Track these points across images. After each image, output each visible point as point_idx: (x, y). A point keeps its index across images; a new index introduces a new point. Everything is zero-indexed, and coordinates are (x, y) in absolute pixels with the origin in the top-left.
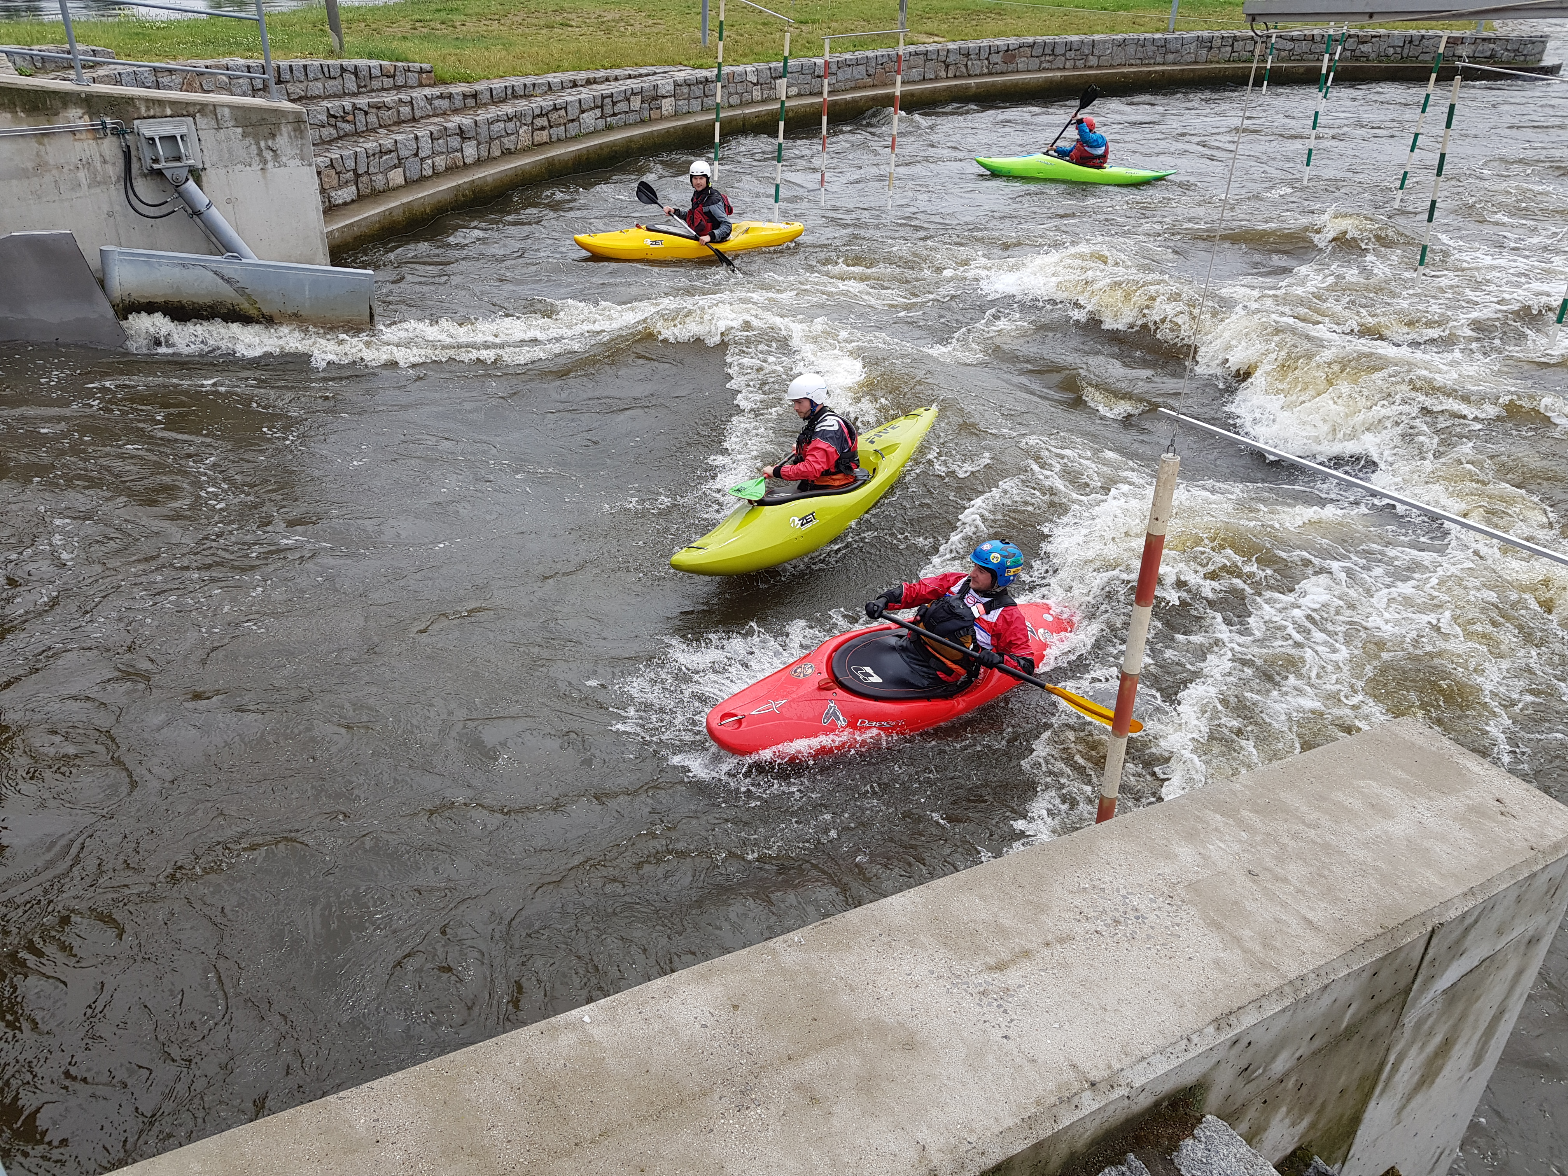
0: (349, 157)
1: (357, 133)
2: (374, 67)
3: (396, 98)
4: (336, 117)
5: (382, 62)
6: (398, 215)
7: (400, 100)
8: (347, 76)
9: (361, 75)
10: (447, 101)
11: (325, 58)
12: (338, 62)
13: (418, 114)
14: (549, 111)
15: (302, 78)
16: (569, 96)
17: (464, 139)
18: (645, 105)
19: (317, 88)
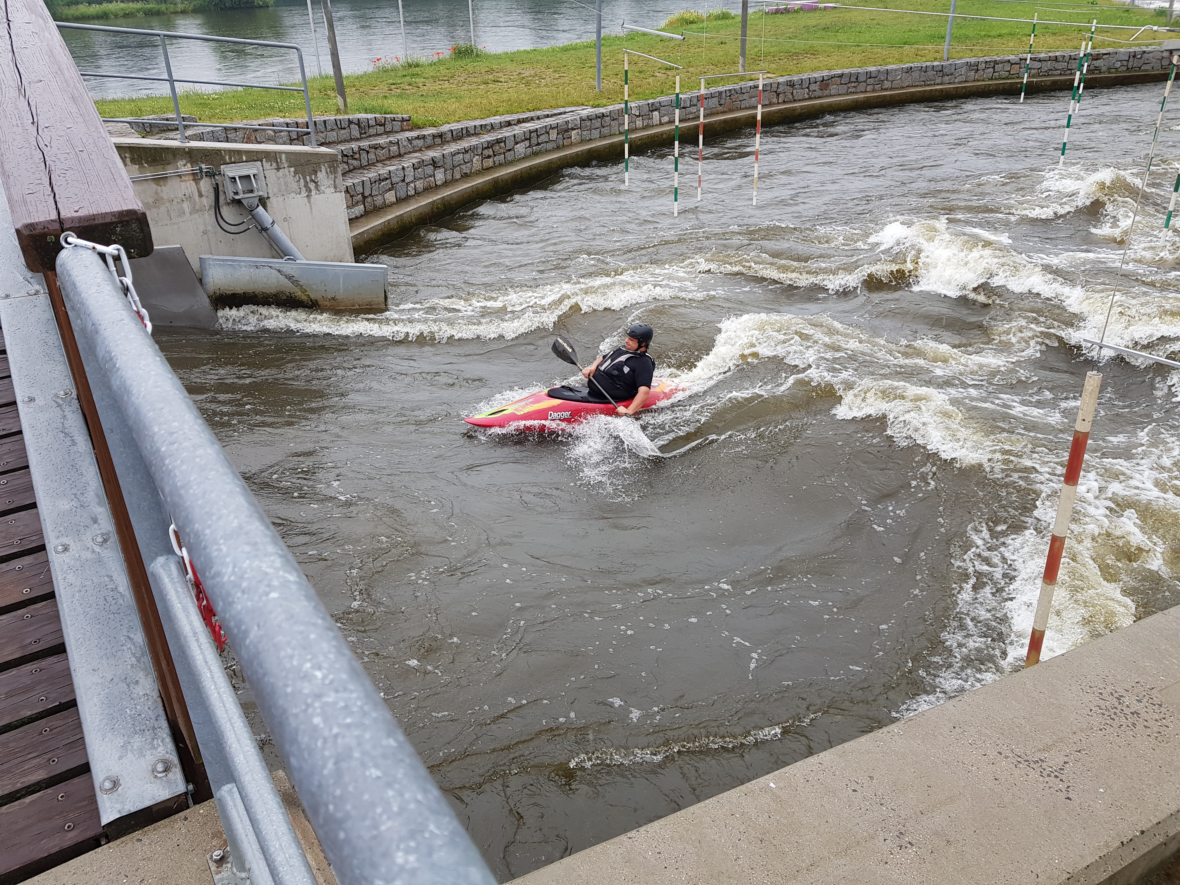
0: (359, 184)
1: (362, 167)
2: (371, 119)
3: (388, 140)
4: (347, 156)
5: (376, 115)
6: (395, 224)
7: (390, 142)
8: (352, 126)
9: (362, 125)
10: (422, 141)
11: (337, 114)
12: (346, 117)
13: (402, 152)
14: (493, 144)
15: (323, 130)
16: (506, 133)
17: (435, 167)
18: (560, 136)
19: (332, 136)
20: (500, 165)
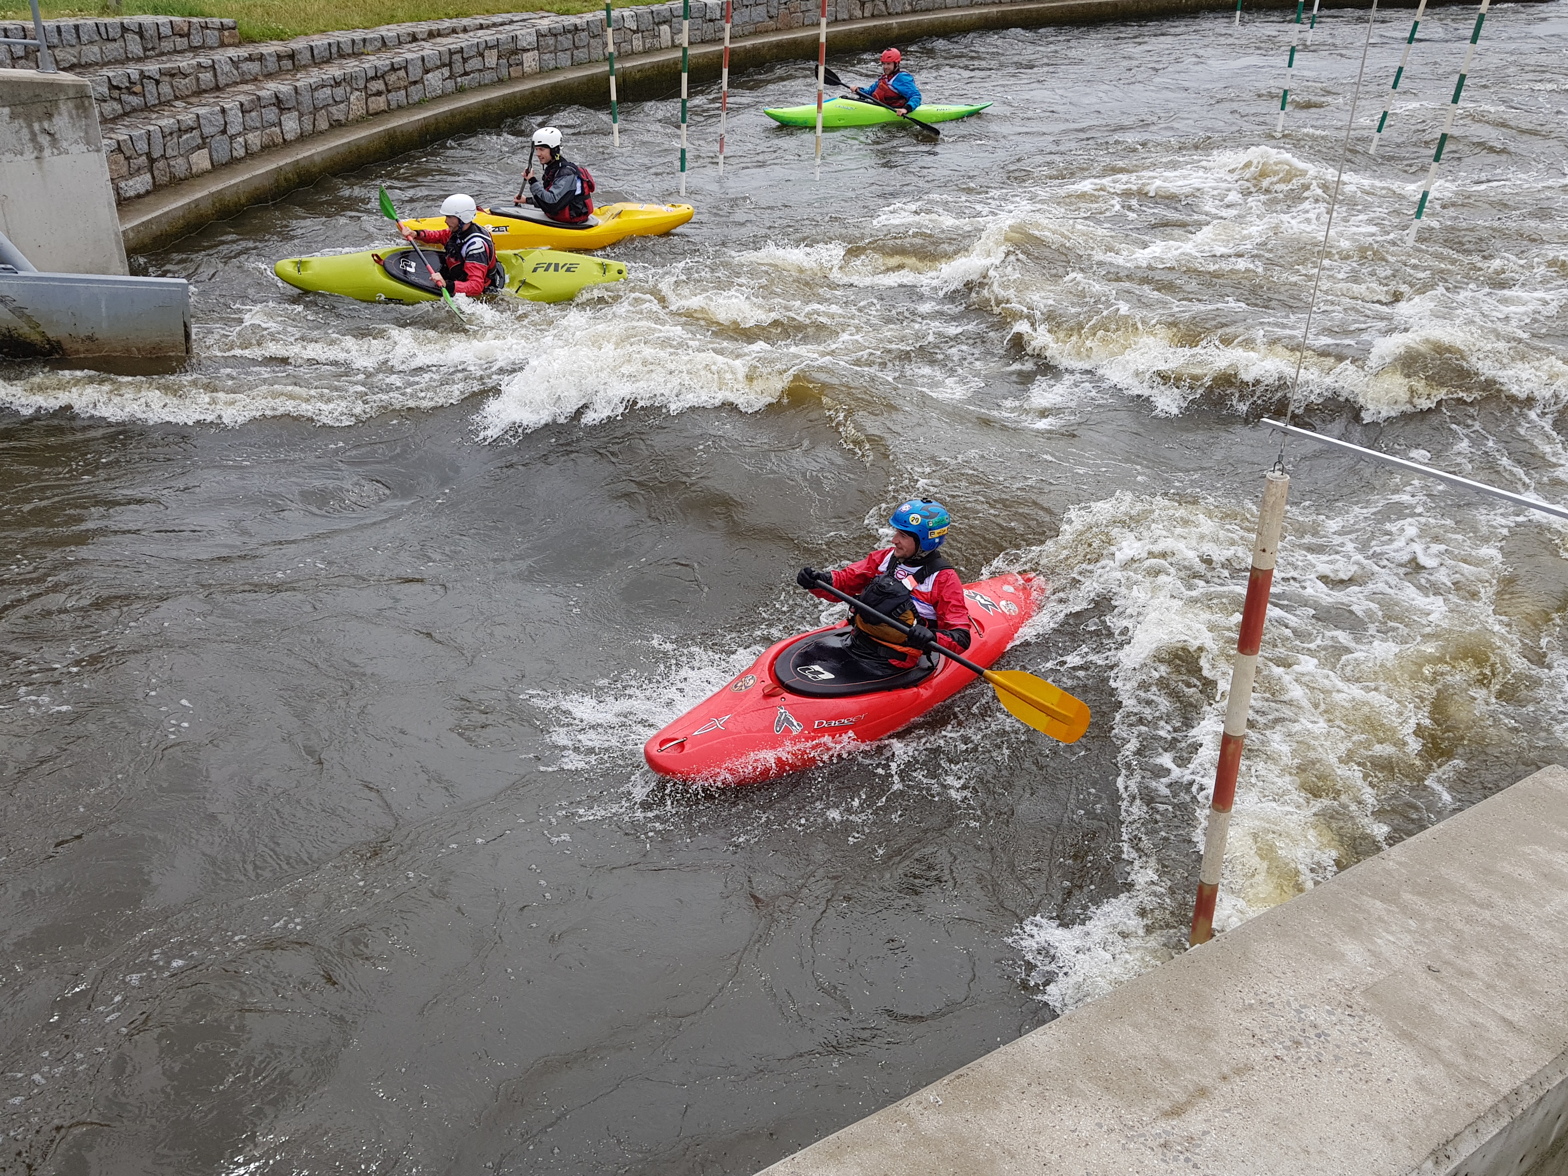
0: (140, 137)
1: (147, 108)
2: (163, 24)
3: (194, 62)
4: (120, 89)
5: (173, 18)
6: (206, 208)
7: (199, 65)
8: (129, 36)
9: (147, 35)
10: (257, 64)
11: (100, 15)
12: (117, 20)
13: (222, 81)
14: (386, 73)
15: (74, 42)
16: (409, 54)
17: (282, 110)
18: (504, 61)
19: (92, 53)
20: (400, 107)
